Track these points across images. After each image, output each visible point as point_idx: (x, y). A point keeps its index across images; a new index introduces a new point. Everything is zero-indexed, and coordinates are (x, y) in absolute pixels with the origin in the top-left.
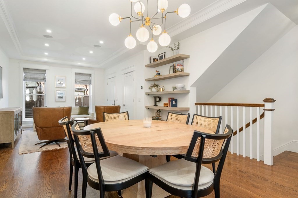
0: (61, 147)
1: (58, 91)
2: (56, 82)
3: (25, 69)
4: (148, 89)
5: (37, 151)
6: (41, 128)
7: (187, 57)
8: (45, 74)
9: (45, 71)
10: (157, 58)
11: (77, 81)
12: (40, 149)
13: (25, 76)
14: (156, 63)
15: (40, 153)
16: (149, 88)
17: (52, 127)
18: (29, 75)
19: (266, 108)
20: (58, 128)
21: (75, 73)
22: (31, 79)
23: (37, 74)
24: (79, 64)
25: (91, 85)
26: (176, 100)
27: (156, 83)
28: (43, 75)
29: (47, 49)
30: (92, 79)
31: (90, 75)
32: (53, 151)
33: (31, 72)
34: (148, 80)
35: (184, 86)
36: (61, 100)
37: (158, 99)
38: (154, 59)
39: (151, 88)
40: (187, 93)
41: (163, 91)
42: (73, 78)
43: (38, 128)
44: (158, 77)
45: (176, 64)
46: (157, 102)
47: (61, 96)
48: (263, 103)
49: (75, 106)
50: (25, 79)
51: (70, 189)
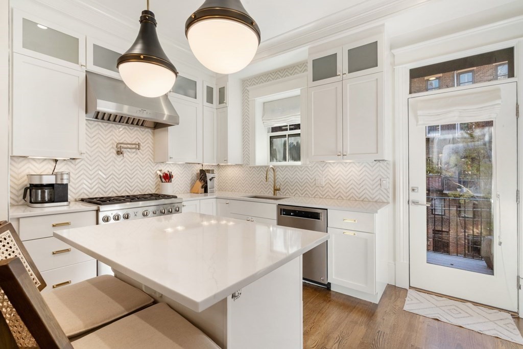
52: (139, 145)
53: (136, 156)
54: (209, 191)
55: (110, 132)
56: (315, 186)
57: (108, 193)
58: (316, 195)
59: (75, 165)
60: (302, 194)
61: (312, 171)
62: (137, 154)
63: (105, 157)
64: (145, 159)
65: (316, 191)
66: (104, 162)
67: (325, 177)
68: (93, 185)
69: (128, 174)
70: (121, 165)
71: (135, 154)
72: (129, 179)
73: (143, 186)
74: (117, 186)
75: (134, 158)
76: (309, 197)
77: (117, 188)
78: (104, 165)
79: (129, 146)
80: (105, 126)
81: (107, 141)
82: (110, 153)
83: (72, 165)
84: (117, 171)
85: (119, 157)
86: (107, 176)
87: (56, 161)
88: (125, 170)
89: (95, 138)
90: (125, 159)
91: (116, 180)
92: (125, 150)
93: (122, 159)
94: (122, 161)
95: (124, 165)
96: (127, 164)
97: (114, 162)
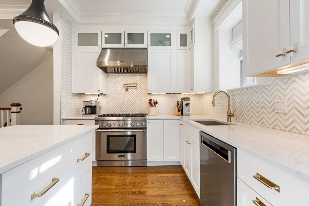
19: (12, 110)
52: (136, 84)
53: (137, 91)
54: (184, 114)
55: (122, 79)
56: (274, 113)
57: (121, 112)
58: (276, 125)
59: (107, 97)
60: (258, 123)
61: (270, 91)
62: (137, 89)
63: (120, 92)
64: (142, 92)
65: (276, 119)
66: (119, 95)
67: (289, 99)
68: (114, 107)
69: (132, 102)
71: (136, 90)
72: (132, 104)
73: (141, 109)
74: (126, 108)
75: (135, 92)
76: (267, 127)
78: (119, 97)
79: (132, 85)
81: (121, 83)
82: (122, 90)
83: (105, 97)
84: (126, 100)
85: (127, 93)
86: (121, 103)
87: (99, 95)
88: (130, 99)
89: (115, 83)
90: (130, 93)
91: (125, 105)
92: (130, 88)
93: (129, 93)
94: (129, 94)
95: (129, 96)
96: (131, 96)
97: (124, 95)
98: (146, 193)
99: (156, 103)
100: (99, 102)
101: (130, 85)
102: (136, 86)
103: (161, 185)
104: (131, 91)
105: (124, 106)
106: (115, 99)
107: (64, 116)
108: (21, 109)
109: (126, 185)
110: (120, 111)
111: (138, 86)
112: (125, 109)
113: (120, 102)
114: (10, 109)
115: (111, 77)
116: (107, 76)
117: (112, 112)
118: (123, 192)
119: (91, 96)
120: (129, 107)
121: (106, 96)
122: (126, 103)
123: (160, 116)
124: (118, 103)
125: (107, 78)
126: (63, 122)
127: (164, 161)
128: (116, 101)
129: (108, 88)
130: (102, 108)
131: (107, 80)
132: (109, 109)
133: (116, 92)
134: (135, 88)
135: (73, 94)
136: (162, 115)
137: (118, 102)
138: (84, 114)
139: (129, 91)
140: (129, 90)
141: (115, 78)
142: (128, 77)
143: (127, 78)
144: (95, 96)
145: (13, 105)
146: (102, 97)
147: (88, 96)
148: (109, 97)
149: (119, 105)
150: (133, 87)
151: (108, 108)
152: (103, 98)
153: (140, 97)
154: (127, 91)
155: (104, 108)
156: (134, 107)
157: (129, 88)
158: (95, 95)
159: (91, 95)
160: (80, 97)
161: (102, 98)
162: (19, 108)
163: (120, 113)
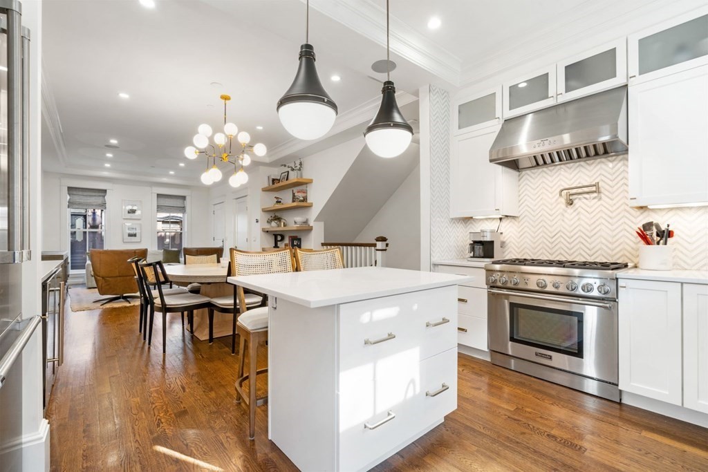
0: (132, 304)
1: (127, 224)
2: (124, 207)
3: (70, 189)
4: (267, 224)
5: (97, 308)
6: (103, 278)
7: (310, 182)
8: (104, 196)
9: (105, 191)
10: (279, 178)
11: (160, 208)
12: (101, 307)
13: (70, 199)
14: (276, 185)
15: (101, 310)
16: (268, 222)
17: (120, 276)
18: (77, 199)
19: (377, 248)
20: (128, 278)
21: (158, 195)
22: (80, 205)
23: (91, 196)
24: (165, 180)
25: (186, 215)
26: (300, 240)
27: (278, 215)
28: (101, 198)
29: (109, 160)
30: (188, 203)
31: (184, 198)
32: (119, 308)
33: (80, 193)
34: (265, 211)
35: (307, 220)
36: (133, 239)
37: (279, 238)
38: (273, 180)
39: (269, 222)
40: (310, 229)
41: (285, 226)
42: (154, 202)
43: (98, 278)
44: (279, 206)
45: (295, 190)
46: (279, 243)
47: (132, 232)
48: (374, 242)
49: (158, 249)
50: (71, 204)
51: (140, 331)
52: (597, 185)
53: (599, 203)
55: (558, 176)
57: (554, 256)
59: (519, 222)
62: (600, 199)
63: (551, 210)
64: (618, 205)
66: (549, 217)
68: (536, 245)
69: (585, 231)
70: (573, 218)
71: (596, 200)
72: (587, 239)
75: (595, 206)
77: (567, 250)
78: (549, 220)
80: (551, 171)
81: (553, 189)
82: (557, 204)
83: (516, 223)
84: (567, 227)
85: (570, 209)
86: (553, 234)
87: (501, 219)
88: (580, 225)
89: (538, 189)
90: (580, 209)
91: (565, 240)
92: (580, 196)
93: (575, 211)
94: (575, 214)
95: (577, 217)
96: (582, 216)
97: (563, 215)
98: (585, 451)
99: (665, 235)
100: (502, 233)
101: (580, 190)
102: (598, 191)
103: (646, 459)
104: (583, 206)
105: (563, 240)
106: (538, 225)
107: (436, 260)
108: (387, 245)
109: (541, 417)
110: (552, 255)
111: (602, 190)
112: (565, 248)
113: (551, 232)
114: (375, 245)
115: (527, 176)
116: (519, 175)
117: (531, 254)
118: (529, 425)
119: (486, 221)
120: (577, 244)
121: (517, 219)
122: (568, 234)
123: (687, 272)
124: (545, 236)
125: (519, 180)
126: (434, 268)
127: (685, 406)
128: (541, 229)
129: (521, 202)
130: (509, 245)
131: (519, 186)
132: (524, 249)
133: (540, 209)
134: (595, 195)
135: (452, 219)
136: (698, 270)
137: (546, 233)
138: (471, 257)
139: (577, 206)
140: (575, 202)
141: (539, 177)
142: (572, 170)
143: (571, 174)
144: (494, 221)
145: (378, 239)
146: (508, 221)
147: (480, 223)
148: (523, 221)
149: (549, 239)
150: (588, 193)
151: (521, 246)
152: (511, 224)
153: (611, 217)
154: (571, 204)
155: (513, 246)
156: (590, 244)
157: (576, 199)
158: (494, 219)
159: (486, 219)
160: (466, 223)
161: (508, 226)
162: (385, 243)
163: (551, 259)
